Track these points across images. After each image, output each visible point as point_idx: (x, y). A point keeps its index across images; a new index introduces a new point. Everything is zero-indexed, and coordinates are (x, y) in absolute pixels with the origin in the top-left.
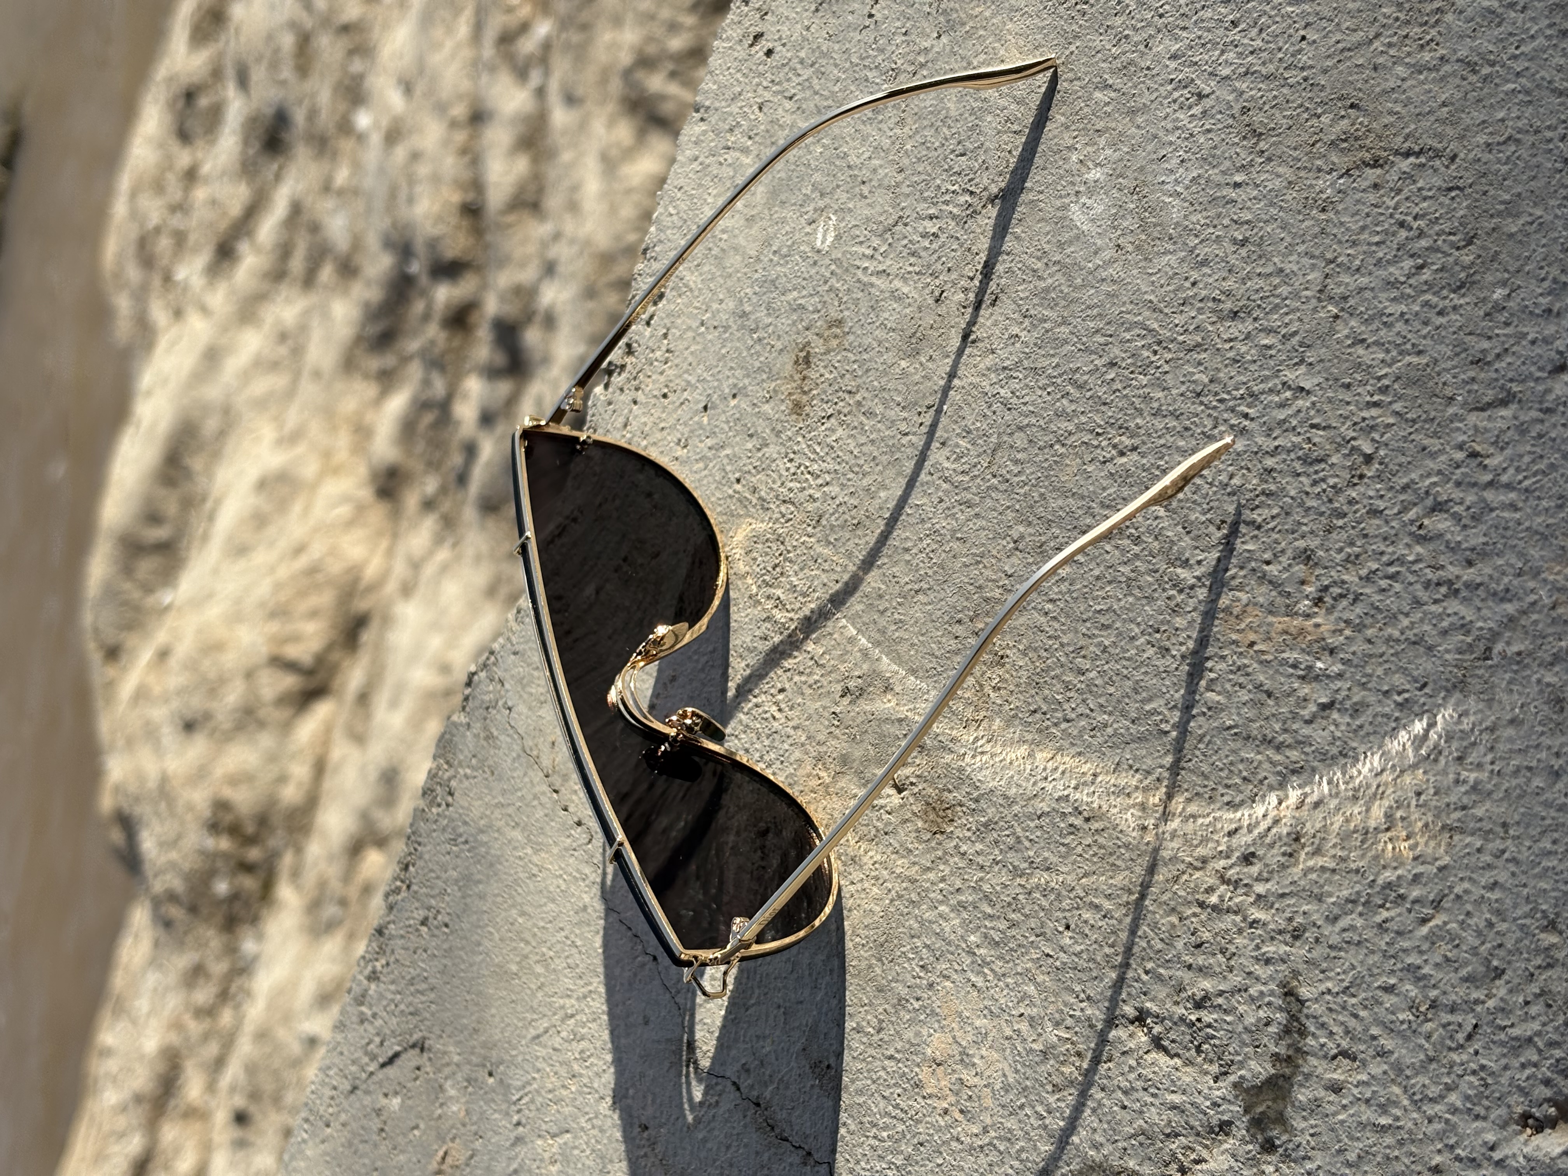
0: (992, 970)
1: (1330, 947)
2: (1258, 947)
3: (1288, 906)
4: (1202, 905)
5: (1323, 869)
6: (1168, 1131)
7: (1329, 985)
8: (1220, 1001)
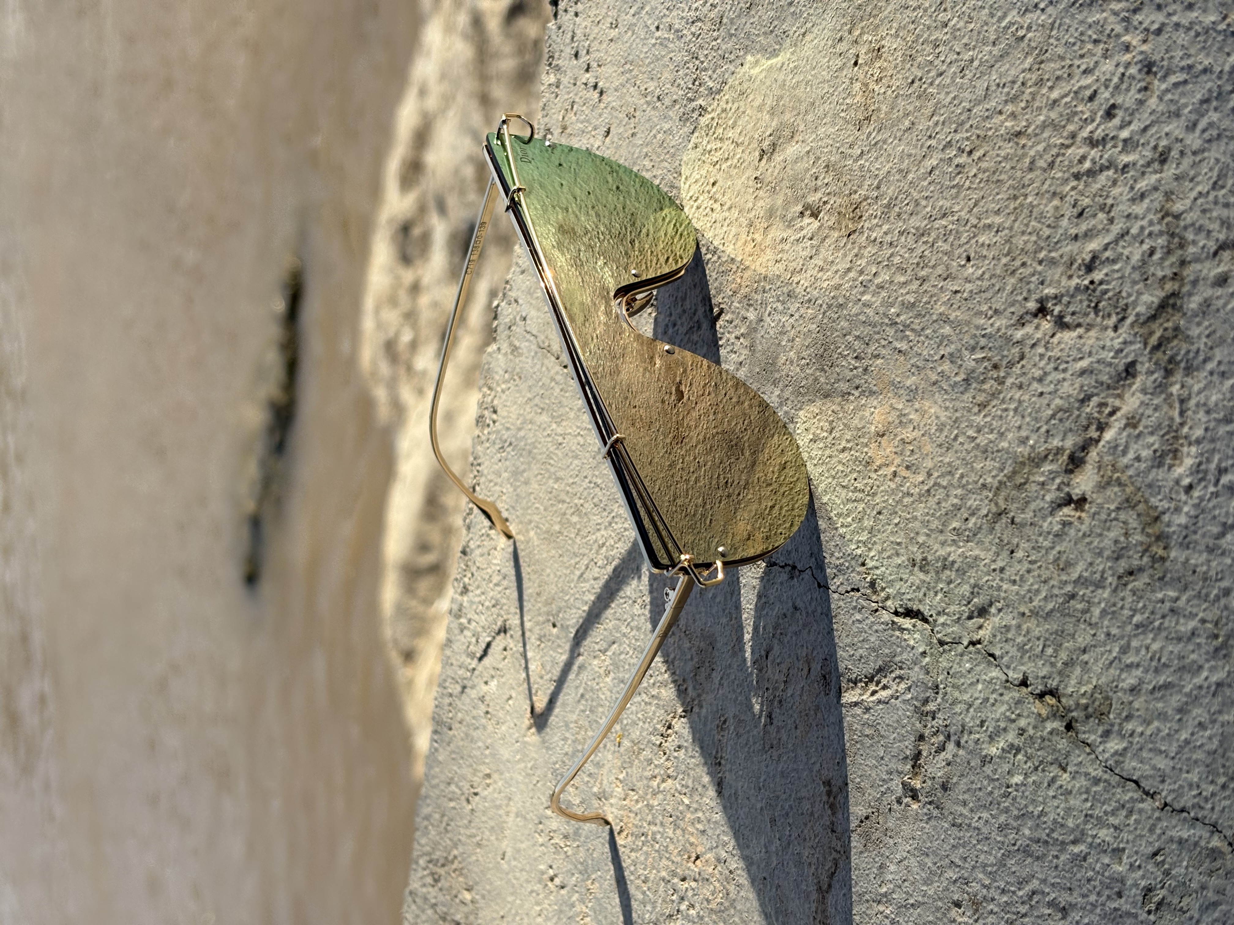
0: (913, 330)
1: (1194, 153)
2: (1132, 188)
3: (1152, 135)
4: (1077, 176)
5: (1176, 85)
6: (1082, 396)
7: (1199, 188)
8: (1107, 254)
